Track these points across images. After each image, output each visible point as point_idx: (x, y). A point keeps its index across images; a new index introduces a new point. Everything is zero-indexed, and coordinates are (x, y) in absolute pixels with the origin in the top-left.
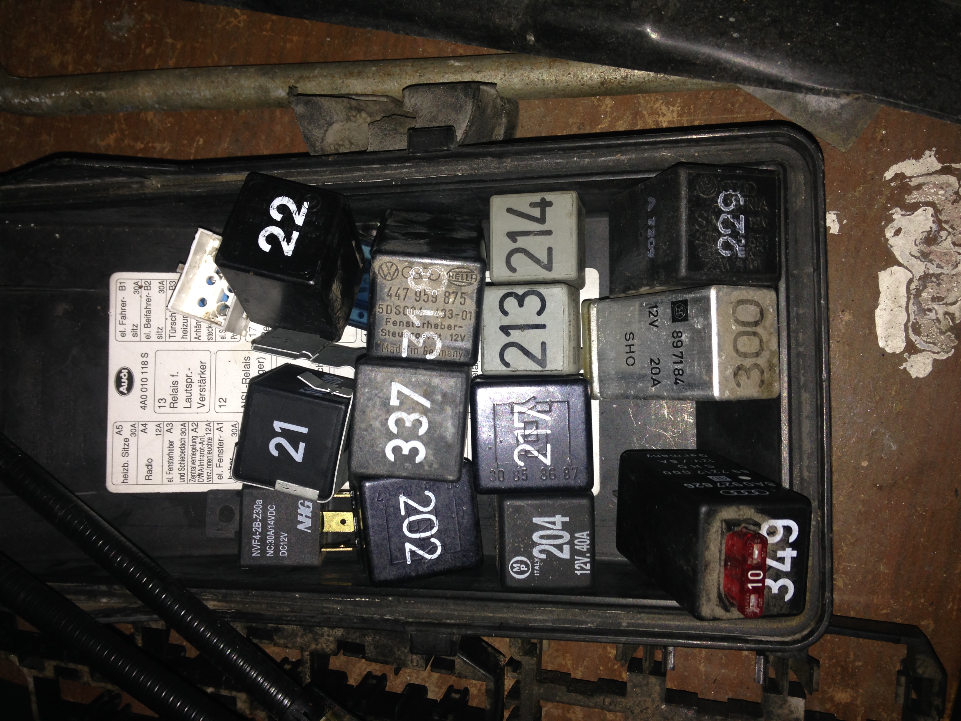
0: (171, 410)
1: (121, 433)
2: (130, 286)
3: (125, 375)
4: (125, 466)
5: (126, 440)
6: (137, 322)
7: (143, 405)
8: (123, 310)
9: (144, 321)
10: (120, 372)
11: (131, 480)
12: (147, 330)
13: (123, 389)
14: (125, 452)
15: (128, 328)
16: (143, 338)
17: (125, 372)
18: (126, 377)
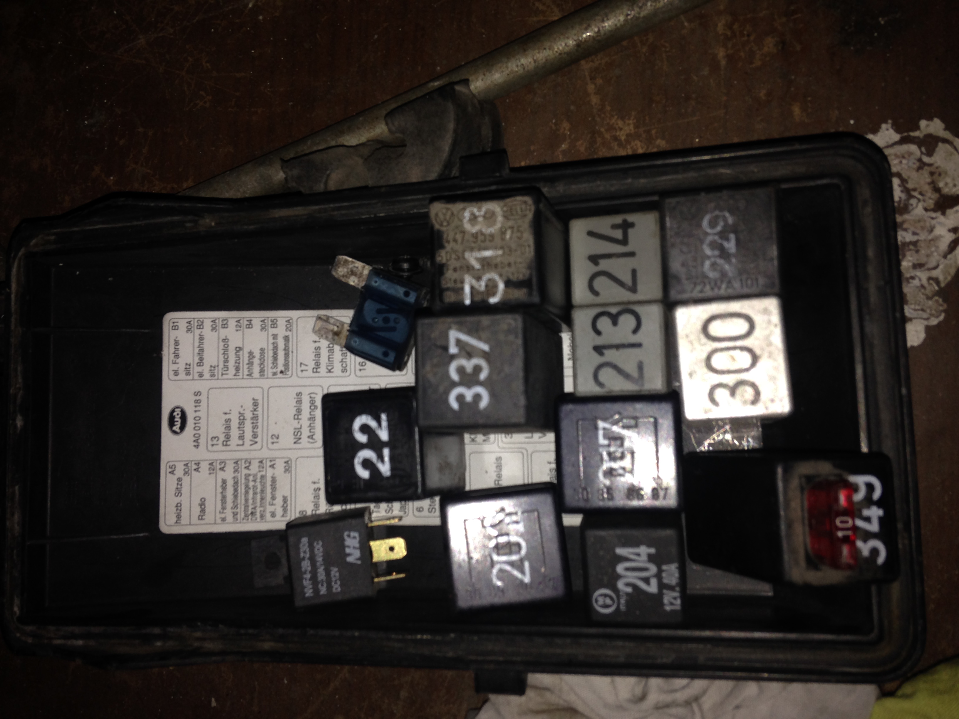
0: (224, 448)
1: (175, 472)
2: (183, 325)
3: (178, 414)
4: (178, 506)
5: (179, 480)
6: (190, 361)
7: (196, 444)
8: (176, 349)
9: (197, 360)
10: (173, 411)
11: (184, 520)
12: (199, 369)
13: (176, 428)
14: (178, 492)
15: (181, 366)
16: (196, 376)
17: (178, 411)
18: (179, 416)
